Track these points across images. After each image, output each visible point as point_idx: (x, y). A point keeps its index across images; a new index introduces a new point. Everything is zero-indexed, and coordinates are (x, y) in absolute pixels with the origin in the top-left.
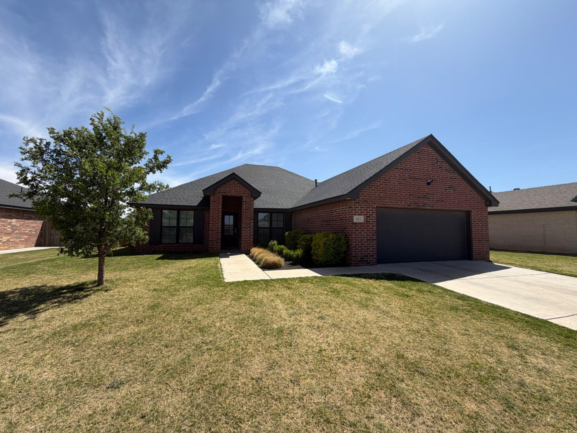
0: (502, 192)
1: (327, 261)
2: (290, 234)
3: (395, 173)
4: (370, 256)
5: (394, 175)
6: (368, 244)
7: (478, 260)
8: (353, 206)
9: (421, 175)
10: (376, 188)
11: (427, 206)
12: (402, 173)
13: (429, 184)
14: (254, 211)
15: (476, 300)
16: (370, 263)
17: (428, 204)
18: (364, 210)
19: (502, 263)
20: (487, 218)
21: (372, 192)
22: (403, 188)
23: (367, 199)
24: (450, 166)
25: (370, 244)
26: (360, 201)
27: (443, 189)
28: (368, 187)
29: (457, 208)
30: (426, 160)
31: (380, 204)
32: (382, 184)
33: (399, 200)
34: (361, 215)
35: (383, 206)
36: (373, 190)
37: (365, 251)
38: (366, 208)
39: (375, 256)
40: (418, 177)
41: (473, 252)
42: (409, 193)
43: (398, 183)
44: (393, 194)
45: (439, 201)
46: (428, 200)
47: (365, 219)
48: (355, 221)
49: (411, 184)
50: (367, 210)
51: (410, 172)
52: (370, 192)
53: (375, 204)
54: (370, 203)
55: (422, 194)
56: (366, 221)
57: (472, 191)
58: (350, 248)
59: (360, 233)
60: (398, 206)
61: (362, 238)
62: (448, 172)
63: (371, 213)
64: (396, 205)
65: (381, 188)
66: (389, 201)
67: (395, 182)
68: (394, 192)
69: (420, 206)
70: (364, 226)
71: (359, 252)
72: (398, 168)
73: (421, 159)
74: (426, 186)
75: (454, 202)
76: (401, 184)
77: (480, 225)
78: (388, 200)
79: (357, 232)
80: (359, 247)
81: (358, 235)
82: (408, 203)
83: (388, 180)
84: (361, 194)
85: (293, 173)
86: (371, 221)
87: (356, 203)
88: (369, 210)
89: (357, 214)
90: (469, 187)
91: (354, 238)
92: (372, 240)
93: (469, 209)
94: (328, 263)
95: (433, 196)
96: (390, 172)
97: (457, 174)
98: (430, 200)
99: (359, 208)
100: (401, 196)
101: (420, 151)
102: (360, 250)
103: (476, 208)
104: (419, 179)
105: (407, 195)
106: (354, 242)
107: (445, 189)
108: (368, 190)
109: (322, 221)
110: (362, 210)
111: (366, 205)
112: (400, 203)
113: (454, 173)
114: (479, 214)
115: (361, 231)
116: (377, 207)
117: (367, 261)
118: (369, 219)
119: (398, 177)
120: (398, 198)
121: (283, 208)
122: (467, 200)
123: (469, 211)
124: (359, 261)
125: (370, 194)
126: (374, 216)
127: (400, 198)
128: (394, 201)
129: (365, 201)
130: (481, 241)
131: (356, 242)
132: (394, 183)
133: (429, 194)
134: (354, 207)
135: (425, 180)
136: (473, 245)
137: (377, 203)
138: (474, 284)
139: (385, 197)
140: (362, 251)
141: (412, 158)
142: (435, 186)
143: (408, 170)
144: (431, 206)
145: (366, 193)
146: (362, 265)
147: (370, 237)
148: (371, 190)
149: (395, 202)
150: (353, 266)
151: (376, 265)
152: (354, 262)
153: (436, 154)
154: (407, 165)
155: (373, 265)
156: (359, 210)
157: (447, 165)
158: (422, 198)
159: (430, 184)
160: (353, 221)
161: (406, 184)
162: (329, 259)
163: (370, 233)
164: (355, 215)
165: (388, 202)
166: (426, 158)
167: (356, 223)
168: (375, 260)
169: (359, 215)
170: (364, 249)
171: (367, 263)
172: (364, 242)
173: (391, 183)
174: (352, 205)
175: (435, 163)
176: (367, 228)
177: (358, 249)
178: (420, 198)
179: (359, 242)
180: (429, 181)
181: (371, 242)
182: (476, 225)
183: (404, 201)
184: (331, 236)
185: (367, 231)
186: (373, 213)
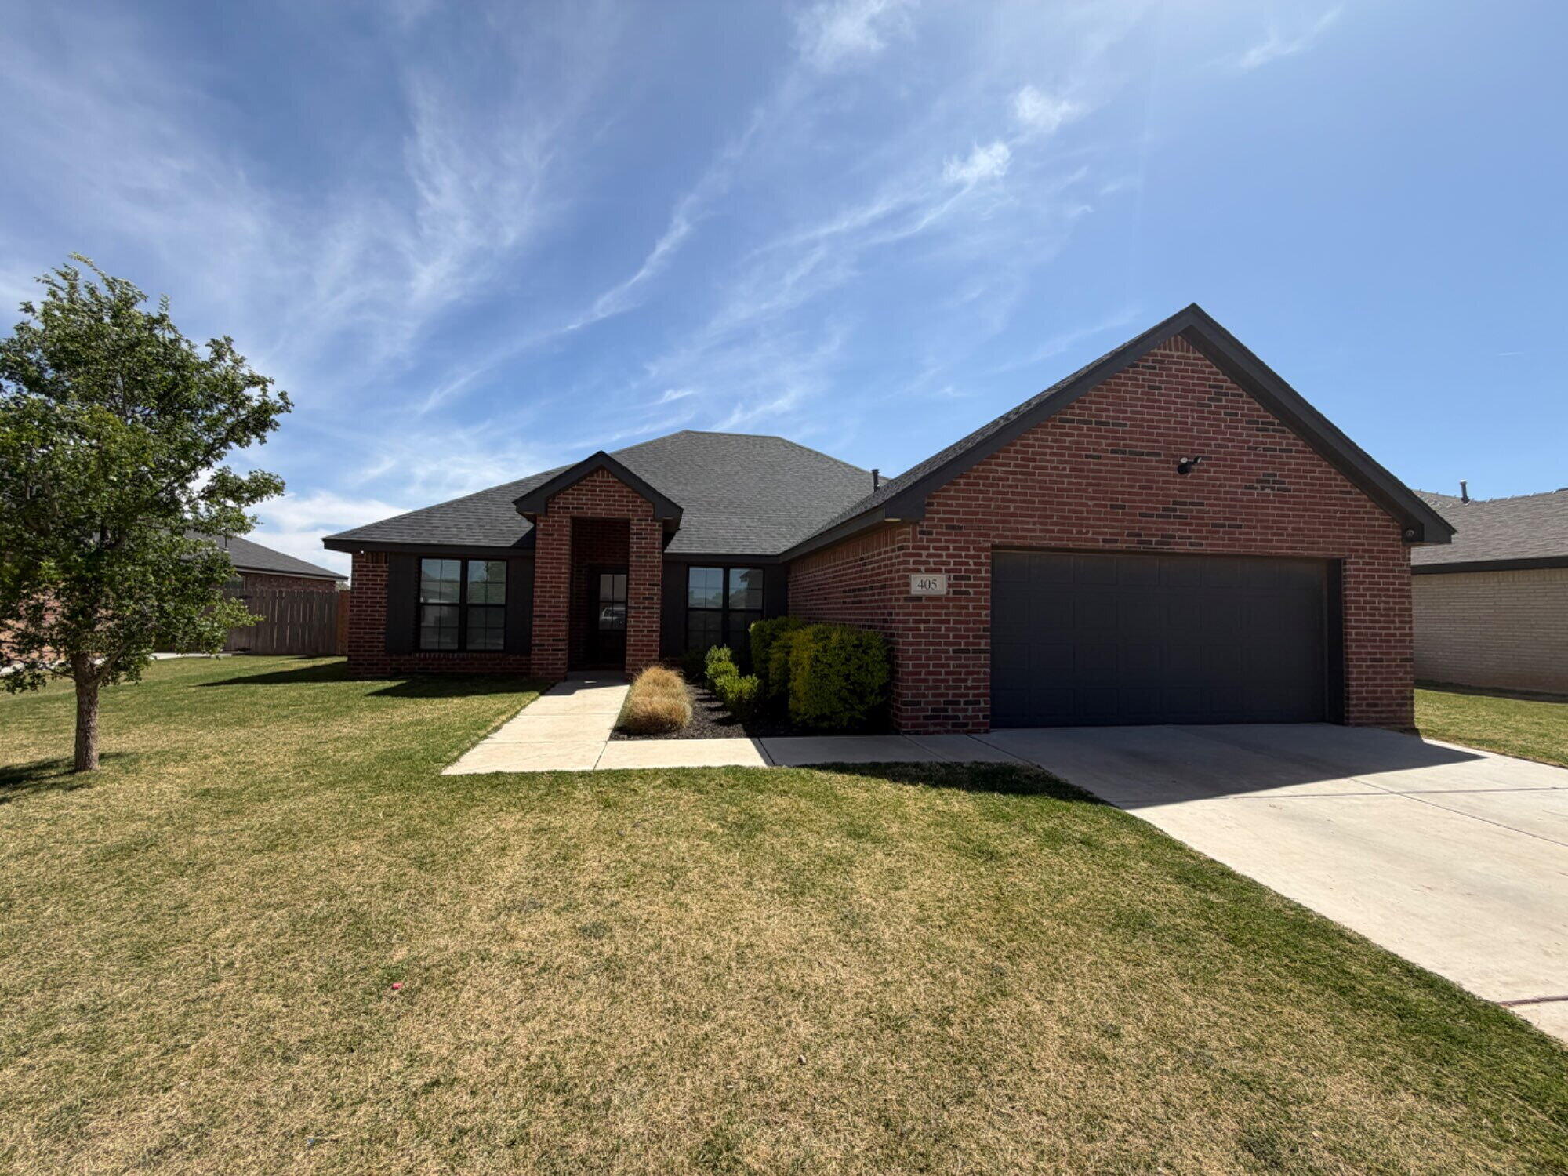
0: (1502, 501)
1: (822, 717)
2: (760, 629)
3: (1061, 434)
4: (966, 703)
5: (1056, 441)
6: (959, 666)
7: (1367, 725)
8: (911, 544)
9: (1157, 441)
10: (991, 485)
11: (1176, 544)
12: (1086, 436)
13: (1183, 469)
14: (664, 562)
15: (1247, 891)
16: (966, 725)
17: (1181, 537)
18: (949, 556)
19: (1455, 739)
20: (1409, 584)
21: (977, 499)
22: (1088, 484)
23: (959, 520)
24: (1266, 410)
25: (967, 666)
26: (935, 526)
27: (1239, 487)
28: (962, 481)
29: (1291, 548)
30: (1176, 390)
31: (1006, 537)
32: (1014, 473)
33: (1074, 525)
34: (940, 571)
35: (1016, 542)
36: (981, 492)
37: (948, 688)
38: (955, 549)
39: (986, 702)
40: (1145, 447)
41: (1348, 699)
42: (1111, 499)
43: (1071, 470)
44: (1051, 503)
45: (1223, 526)
46: (1180, 524)
47: (950, 586)
48: (916, 589)
49: (1117, 472)
50: (960, 556)
51: (1117, 432)
52: (969, 499)
53: (988, 536)
54: (969, 535)
55: (1158, 502)
56: (955, 592)
57: (1350, 493)
58: (900, 676)
59: (933, 629)
60: (1071, 544)
61: (939, 644)
62: (1258, 429)
63: (972, 567)
64: (1061, 539)
65: (1010, 486)
66: (1038, 527)
67: (1061, 466)
68: (1057, 496)
69: (1150, 542)
70: (947, 607)
71: (927, 688)
72: (1072, 421)
73: (1160, 388)
74: (1174, 476)
75: (1278, 528)
76: (1082, 470)
77: (1378, 609)
78: (1034, 523)
79: (922, 626)
80: (929, 673)
81: (927, 636)
82: (1105, 534)
83: (1034, 460)
84: (939, 504)
85: (817, 454)
86: (971, 590)
87: (922, 533)
88: (967, 556)
89: (923, 568)
90: (1340, 477)
91: (911, 644)
92: (974, 651)
93: (1336, 554)
94: (825, 724)
95: (1198, 511)
96: (1043, 433)
97: (1292, 436)
98: (1190, 524)
99: (932, 551)
100: (1081, 512)
101: (1154, 361)
102: (931, 684)
103: (1364, 551)
104: (1148, 454)
105: (1105, 506)
106: (910, 659)
107: (1246, 487)
108: (963, 491)
109: (844, 592)
110: (940, 556)
111: (955, 541)
112: (1079, 532)
113: (1284, 431)
114: (1378, 570)
115: (935, 622)
116: (993, 547)
117: (957, 718)
118: (967, 586)
119: (1070, 448)
120: (1070, 518)
121: (759, 552)
122: (1329, 524)
123: (1339, 560)
124: (926, 718)
125: (970, 506)
126: (983, 574)
127: (1077, 518)
128: (1056, 528)
129: (954, 528)
130: (1381, 660)
131: (919, 658)
132: (1057, 468)
133: (1185, 504)
134: (914, 548)
135: (1173, 456)
136: (1348, 673)
137: (992, 533)
138: (1292, 817)
139: (1022, 515)
140: (938, 688)
141: (1123, 385)
142: (1209, 478)
143: (1107, 424)
144: (1191, 544)
145: (954, 502)
146: (938, 732)
147: (967, 644)
148: (975, 491)
149: (1060, 531)
150: (909, 733)
151: (987, 732)
152: (910, 723)
153: (1215, 369)
154: (1107, 410)
155: (977, 732)
156: (929, 556)
157: (1257, 406)
158: (1159, 516)
159: (1187, 471)
160: (908, 592)
161: (1100, 471)
162: (827, 711)
163: (966, 630)
164: (918, 571)
165: (1034, 531)
166: (1178, 383)
167: (919, 599)
168: (985, 717)
169: (928, 571)
170: (947, 681)
171: (954, 725)
172: (947, 658)
173: (1046, 468)
174: (905, 540)
175: (1210, 399)
176: (959, 614)
177: (925, 681)
178: (1152, 516)
179: (927, 659)
180: (1184, 460)
181: (971, 659)
182: (1364, 608)
183: (1092, 526)
184: (835, 637)
185: (956, 622)
186: (981, 564)
